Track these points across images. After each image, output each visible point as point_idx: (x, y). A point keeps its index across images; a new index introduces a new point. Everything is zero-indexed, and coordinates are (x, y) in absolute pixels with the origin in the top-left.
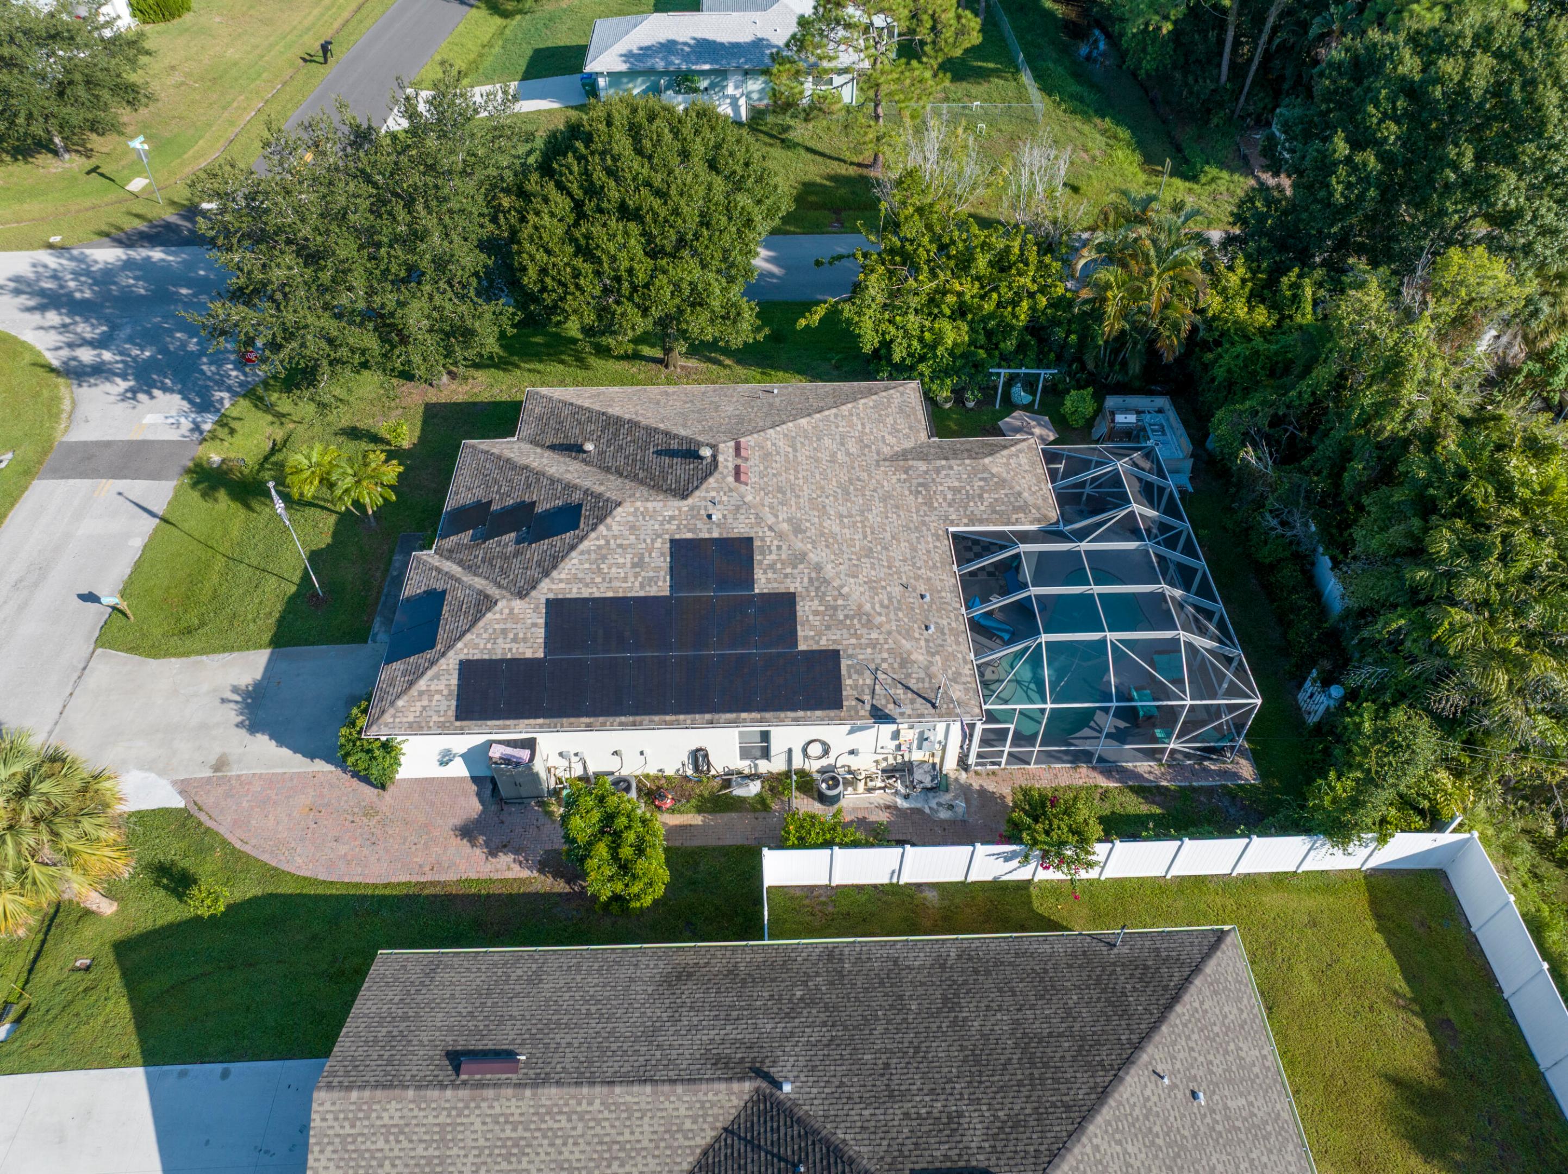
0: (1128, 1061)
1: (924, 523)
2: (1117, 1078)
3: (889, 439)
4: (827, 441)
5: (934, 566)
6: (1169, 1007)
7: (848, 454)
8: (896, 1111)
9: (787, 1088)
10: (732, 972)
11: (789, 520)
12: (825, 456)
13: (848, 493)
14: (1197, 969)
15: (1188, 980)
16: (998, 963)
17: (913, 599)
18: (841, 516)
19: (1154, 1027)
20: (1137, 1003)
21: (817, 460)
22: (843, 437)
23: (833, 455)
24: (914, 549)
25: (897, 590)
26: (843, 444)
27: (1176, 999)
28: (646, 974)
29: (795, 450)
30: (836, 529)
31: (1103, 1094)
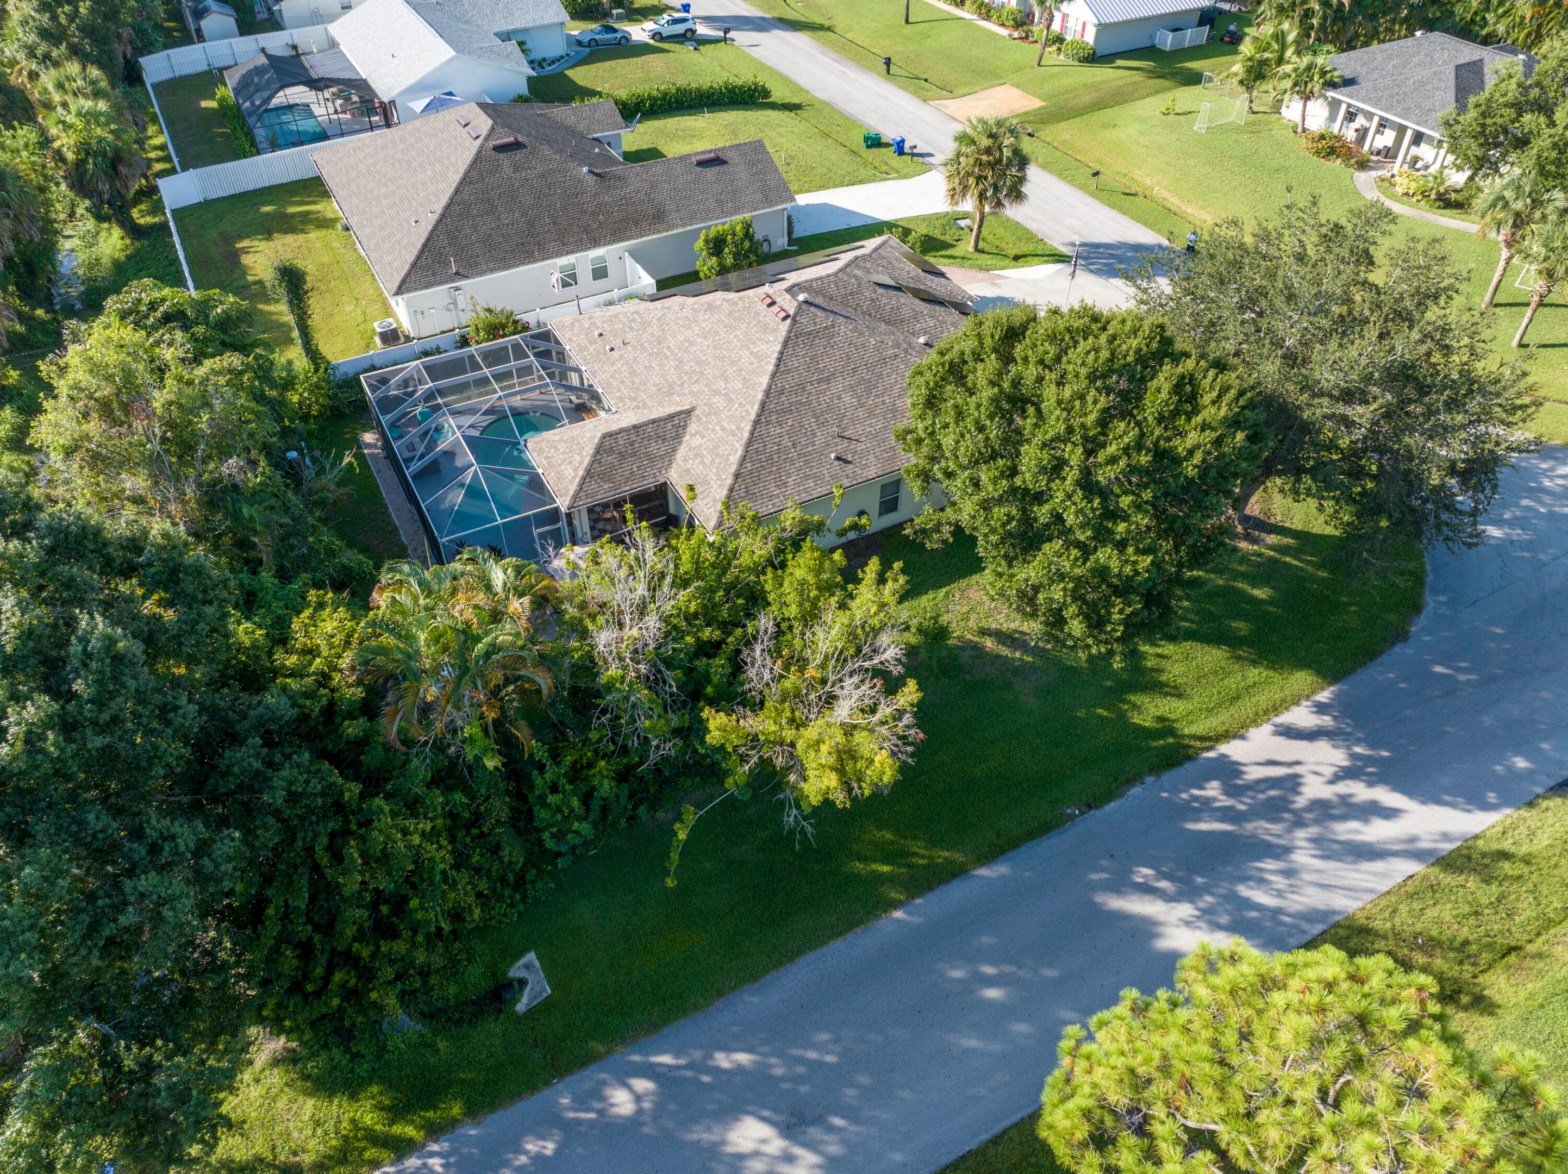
0: (447, 207)
1: (635, 399)
2: (452, 199)
3: (697, 441)
4: (738, 385)
5: (613, 376)
6: (428, 240)
7: (717, 393)
8: (540, 170)
9: (585, 169)
10: (636, 223)
11: (719, 308)
12: (731, 371)
13: (697, 363)
14: (414, 265)
15: (418, 258)
16: (512, 252)
17: (617, 343)
18: (692, 344)
19: (435, 228)
20: (444, 240)
21: (733, 363)
22: (731, 401)
23: (726, 380)
24: (633, 373)
25: (629, 337)
26: (726, 395)
27: (425, 245)
28: (674, 215)
29: (752, 353)
30: (689, 333)
31: (457, 191)
